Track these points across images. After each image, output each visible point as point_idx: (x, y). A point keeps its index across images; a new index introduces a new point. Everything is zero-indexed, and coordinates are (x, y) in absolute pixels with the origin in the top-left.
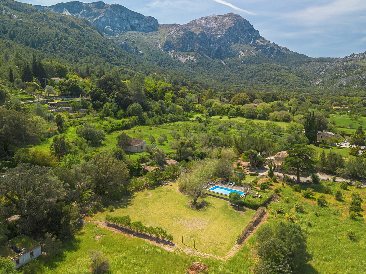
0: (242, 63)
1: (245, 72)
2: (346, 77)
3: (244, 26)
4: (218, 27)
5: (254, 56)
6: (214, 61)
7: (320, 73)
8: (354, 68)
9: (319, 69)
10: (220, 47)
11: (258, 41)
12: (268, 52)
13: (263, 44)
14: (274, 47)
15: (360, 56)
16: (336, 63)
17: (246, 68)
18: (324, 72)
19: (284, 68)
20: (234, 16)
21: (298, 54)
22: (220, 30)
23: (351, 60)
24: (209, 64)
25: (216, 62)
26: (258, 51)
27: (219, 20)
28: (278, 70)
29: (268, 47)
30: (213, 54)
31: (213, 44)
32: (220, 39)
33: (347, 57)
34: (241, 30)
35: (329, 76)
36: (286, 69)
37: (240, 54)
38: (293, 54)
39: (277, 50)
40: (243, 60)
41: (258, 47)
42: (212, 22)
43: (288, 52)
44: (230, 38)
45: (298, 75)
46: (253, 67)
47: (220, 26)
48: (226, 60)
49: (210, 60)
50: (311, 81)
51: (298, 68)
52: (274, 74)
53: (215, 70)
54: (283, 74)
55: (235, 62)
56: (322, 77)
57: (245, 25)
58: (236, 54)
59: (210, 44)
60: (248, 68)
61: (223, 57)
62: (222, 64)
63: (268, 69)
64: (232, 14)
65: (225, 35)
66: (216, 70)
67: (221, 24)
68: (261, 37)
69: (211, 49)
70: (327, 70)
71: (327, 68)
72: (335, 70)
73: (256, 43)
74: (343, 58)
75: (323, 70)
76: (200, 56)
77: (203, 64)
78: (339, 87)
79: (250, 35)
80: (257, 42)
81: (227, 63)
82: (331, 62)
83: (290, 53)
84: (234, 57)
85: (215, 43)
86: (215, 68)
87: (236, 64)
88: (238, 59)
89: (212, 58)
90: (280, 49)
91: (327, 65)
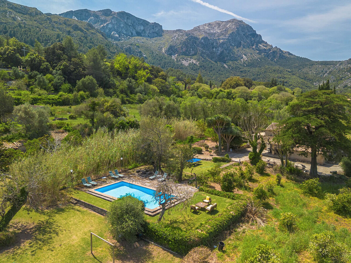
0: (244, 66)
1: (247, 75)
2: (350, 79)
3: (247, 31)
4: (221, 32)
5: (257, 60)
6: (216, 64)
7: (323, 75)
9: (323, 71)
10: (223, 51)
11: (260, 45)
12: (271, 56)
13: (265, 48)
14: (276, 51)
16: (339, 65)
17: (249, 71)
18: (328, 74)
19: (287, 71)
20: (236, 22)
21: (301, 58)
22: (223, 35)
24: (211, 67)
25: (218, 66)
26: (260, 55)
27: (222, 25)
28: (281, 72)
29: (271, 51)
30: (215, 58)
31: (216, 48)
32: (223, 43)
34: (244, 35)
35: (333, 78)
36: (289, 72)
37: (243, 57)
38: (296, 58)
39: (280, 54)
40: (245, 64)
41: (260, 51)
42: (215, 28)
43: (290, 56)
44: (233, 43)
45: (300, 77)
46: (256, 70)
47: (223, 31)
48: (228, 64)
49: (213, 64)
50: (315, 83)
51: (301, 71)
52: (276, 76)
53: (217, 72)
54: (286, 76)
55: (237, 65)
56: (325, 79)
57: (248, 30)
58: (239, 58)
59: (213, 48)
60: (250, 71)
62: (224, 67)
63: (271, 71)
64: (234, 19)
65: (228, 39)
66: (219, 73)
67: (224, 29)
68: (263, 42)
69: (214, 53)
70: (330, 72)
71: (330, 70)
72: (339, 71)
73: (259, 47)
74: (347, 60)
75: (326, 72)
76: (203, 59)
77: (205, 67)
78: (344, 88)
79: (253, 39)
80: (260, 46)
81: (229, 66)
82: (334, 65)
83: (292, 57)
84: (236, 60)
85: (218, 47)
86: (218, 71)
87: (239, 68)
88: (240, 62)
89: (215, 61)
90: (283, 53)
91: (331, 68)
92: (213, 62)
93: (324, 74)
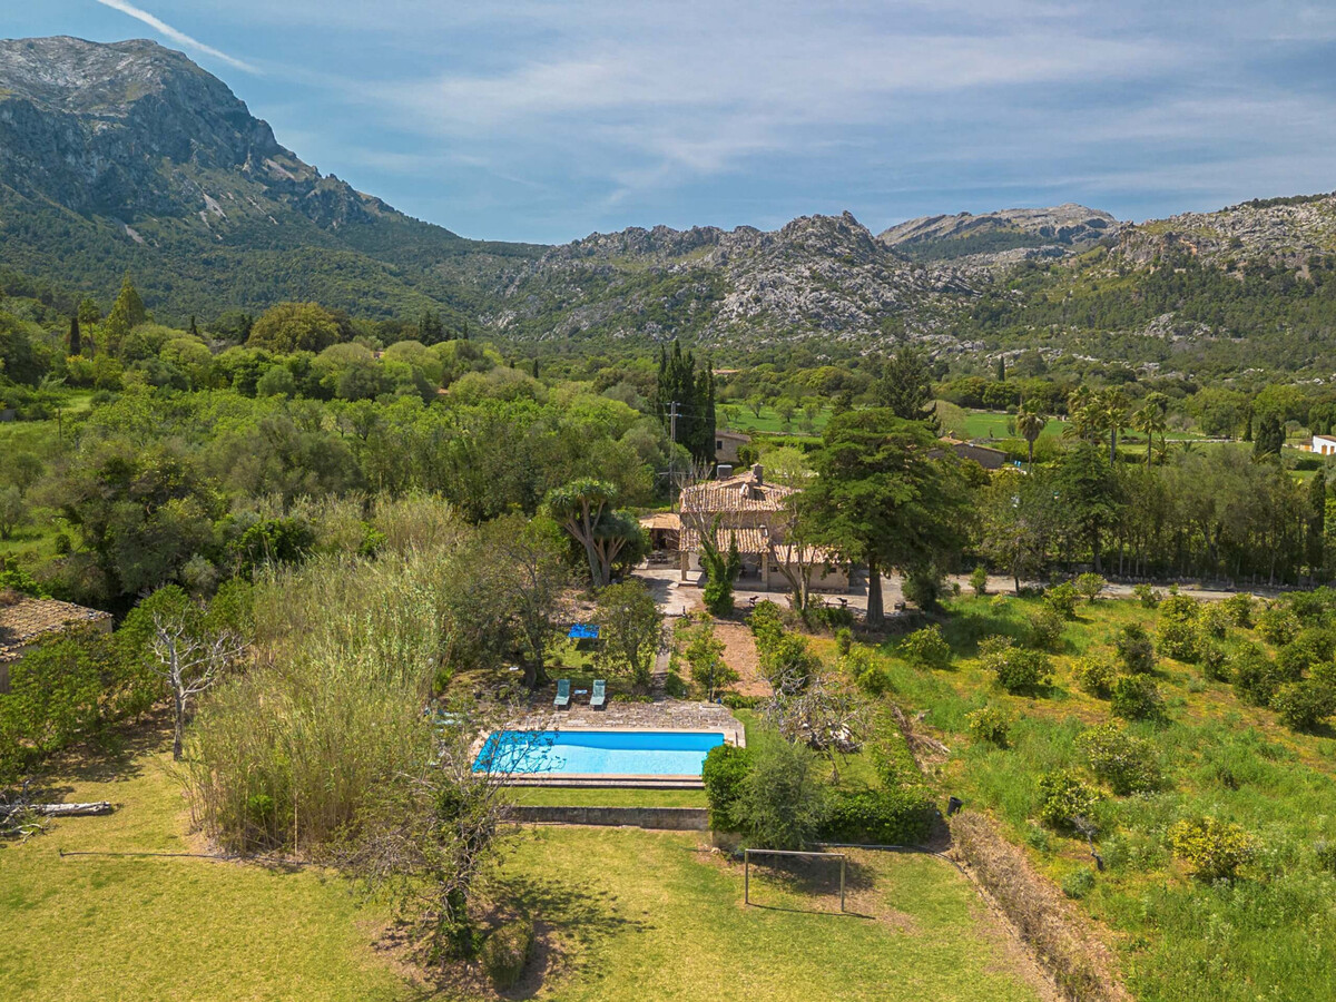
0: (215, 241)
1: (235, 278)
2: (585, 306)
3: (208, 98)
4: (93, 87)
5: (266, 220)
6: (88, 223)
7: (504, 291)
8: (605, 279)
9: (501, 277)
10: (113, 169)
11: (270, 162)
12: (315, 209)
13: (292, 177)
14: (334, 192)
15: (613, 242)
16: (548, 260)
17: (239, 263)
18: (518, 287)
19: (384, 269)
20: (158, 55)
21: (424, 226)
22: (103, 102)
23: (590, 253)
24: (67, 233)
25: (100, 231)
26: (275, 199)
27: (91, 59)
28: (364, 273)
29: (314, 188)
30: (79, 196)
31: (77, 153)
32: (108, 139)
33: (577, 243)
34: (196, 112)
35: (533, 301)
36: (391, 273)
37: (205, 205)
38: (406, 223)
39: (350, 203)
40: (218, 231)
41: (275, 189)
42: (59, 65)
43: (387, 214)
44: (152, 140)
45: (434, 294)
46: (267, 259)
47: (103, 85)
48: (144, 226)
49: (71, 220)
50: (481, 318)
51: (432, 271)
52: (350, 288)
53: (100, 260)
54: (383, 289)
55: (185, 237)
56: (512, 303)
57: (212, 94)
58: (188, 206)
59: (64, 152)
60: (245, 264)
61: (132, 212)
62: (128, 240)
63: (326, 267)
64: (147, 43)
65: (128, 122)
66: (107, 261)
67: (106, 78)
68: (281, 151)
69: (72, 174)
70: (524, 282)
71: (523, 275)
72: (549, 281)
73: (266, 169)
74: (568, 246)
75: (512, 280)
76: (20, 198)
77: (35, 234)
78: (570, 336)
79: (238, 135)
80: (269, 167)
81: (149, 235)
82: (531, 258)
83: (393, 219)
84: (179, 214)
85: (88, 152)
86: (100, 255)
87: (194, 245)
88: (197, 223)
89: (81, 213)
90: (361, 201)
91: (525, 267)
92: (74, 215)
93: (507, 287)
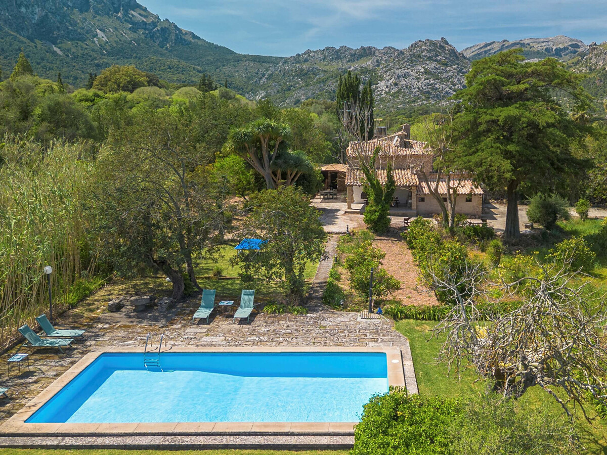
0: (102, 54)
2: (303, 88)
5: (130, 43)
6: (32, 44)
7: (259, 81)
8: (314, 74)
9: (257, 74)
10: (46, 15)
11: (133, 12)
12: (158, 38)
13: (145, 20)
14: (168, 28)
15: (318, 54)
16: (283, 64)
18: (267, 78)
19: (194, 69)
21: (217, 47)
23: (306, 60)
24: (20, 49)
25: (39, 48)
26: (135, 32)
28: (183, 71)
29: (156, 26)
30: (28, 29)
31: (27, 7)
33: (299, 55)
35: (275, 86)
36: (198, 71)
37: (97, 35)
38: (207, 45)
39: (176, 34)
40: (104, 49)
41: (136, 26)
43: (196, 40)
45: (221, 82)
48: (63, 46)
49: (23, 42)
50: (247, 96)
51: (221, 70)
52: (175, 78)
53: (38, 64)
54: (193, 79)
55: (86, 51)
56: (264, 87)
58: (88, 36)
59: (19, 6)
61: (57, 38)
62: (54, 53)
63: (163, 68)
66: (42, 64)
68: (139, 6)
69: (23, 18)
70: (271, 76)
71: (269, 72)
72: (284, 75)
73: (130, 16)
74: (294, 57)
75: (264, 75)
78: (296, 104)
80: (132, 15)
81: (66, 51)
82: (274, 63)
83: (200, 43)
84: (83, 40)
85: (33, 6)
86: (39, 61)
87: (91, 56)
88: (93, 44)
89: (28, 38)
90: (182, 33)
91: (270, 68)
92: (24, 40)
93: (261, 78)
